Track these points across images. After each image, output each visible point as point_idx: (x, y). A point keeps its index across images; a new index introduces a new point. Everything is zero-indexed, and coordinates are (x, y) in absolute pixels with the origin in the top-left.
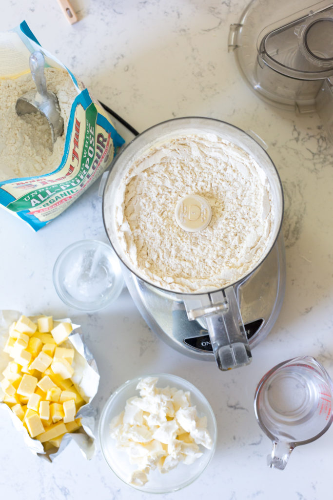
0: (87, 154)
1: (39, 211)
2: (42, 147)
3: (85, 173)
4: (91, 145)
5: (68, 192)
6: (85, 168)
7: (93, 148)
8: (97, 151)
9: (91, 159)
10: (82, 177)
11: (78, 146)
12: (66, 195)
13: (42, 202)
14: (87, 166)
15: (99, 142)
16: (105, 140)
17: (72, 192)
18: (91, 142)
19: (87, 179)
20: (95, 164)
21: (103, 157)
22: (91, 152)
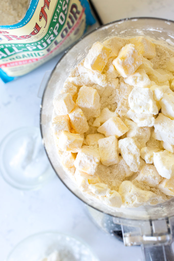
0: (57, 19)
1: (6, 65)
2: (20, 6)
3: (52, 38)
4: (64, 12)
5: (35, 54)
6: (53, 33)
7: (66, 15)
8: (68, 20)
9: (61, 27)
10: (49, 41)
11: (48, 7)
12: (32, 56)
13: (8, 56)
14: (55, 32)
15: (72, 11)
16: (78, 12)
17: (39, 55)
18: (64, 9)
19: (54, 46)
20: (64, 33)
21: (73, 29)
22: (62, 18)
